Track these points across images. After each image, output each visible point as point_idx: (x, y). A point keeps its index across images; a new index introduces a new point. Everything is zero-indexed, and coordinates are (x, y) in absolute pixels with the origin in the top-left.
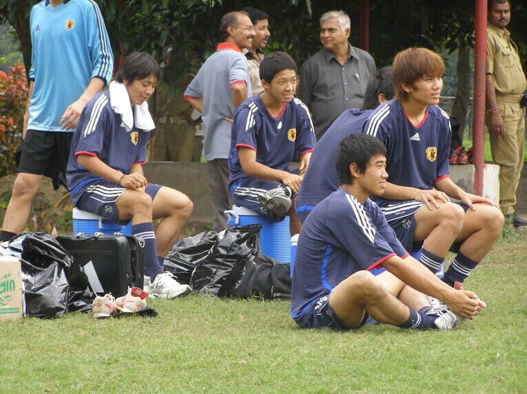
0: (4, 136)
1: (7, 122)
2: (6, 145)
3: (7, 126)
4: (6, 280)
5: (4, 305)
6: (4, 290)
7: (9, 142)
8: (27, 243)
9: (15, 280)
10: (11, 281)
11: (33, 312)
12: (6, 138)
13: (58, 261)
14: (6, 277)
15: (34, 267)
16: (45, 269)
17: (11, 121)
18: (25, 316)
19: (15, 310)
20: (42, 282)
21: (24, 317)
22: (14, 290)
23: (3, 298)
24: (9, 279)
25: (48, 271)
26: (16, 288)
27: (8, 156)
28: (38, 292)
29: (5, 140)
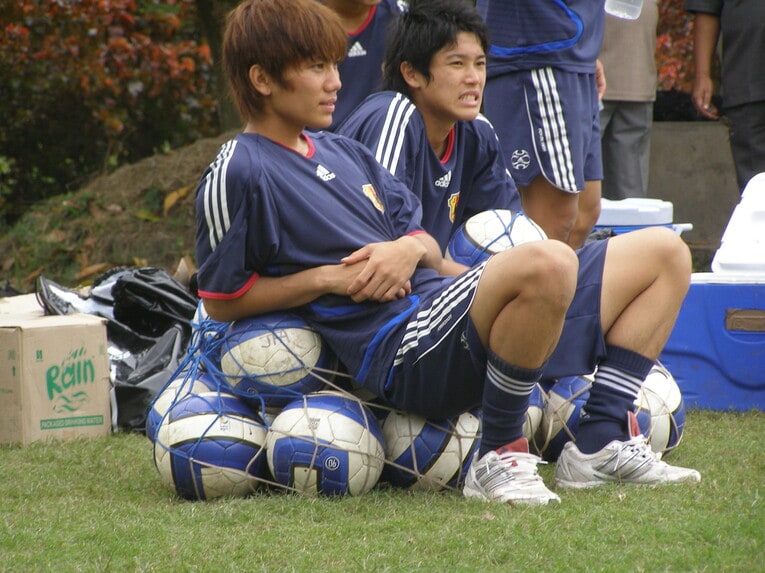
0: (192, 81)
1: (197, 54)
2: (195, 96)
3: (198, 59)
4: (76, 361)
5: (72, 410)
6: (73, 382)
7: (203, 91)
8: (120, 289)
9: (93, 361)
10: (86, 364)
11: (132, 422)
12: (196, 84)
13: (182, 323)
14: (75, 355)
15: (136, 334)
16: (157, 340)
17: (206, 50)
18: (116, 430)
19: (96, 420)
20: (151, 364)
21: (113, 435)
22: (92, 380)
23: (70, 398)
24: (82, 359)
25: (162, 342)
26: (97, 377)
27: (201, 119)
28: (140, 385)
29: (193, 89)
